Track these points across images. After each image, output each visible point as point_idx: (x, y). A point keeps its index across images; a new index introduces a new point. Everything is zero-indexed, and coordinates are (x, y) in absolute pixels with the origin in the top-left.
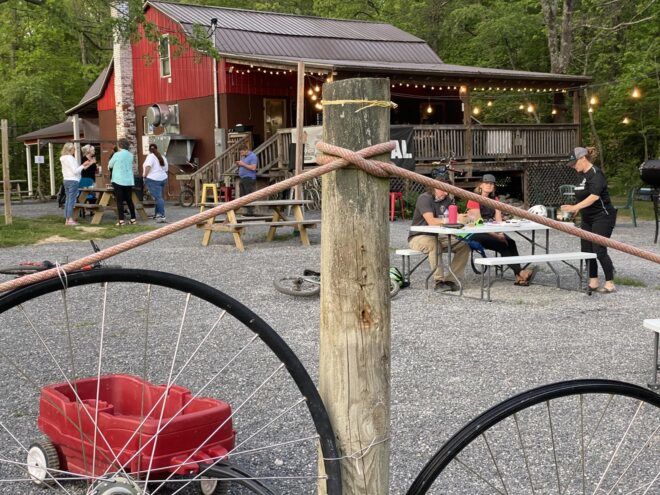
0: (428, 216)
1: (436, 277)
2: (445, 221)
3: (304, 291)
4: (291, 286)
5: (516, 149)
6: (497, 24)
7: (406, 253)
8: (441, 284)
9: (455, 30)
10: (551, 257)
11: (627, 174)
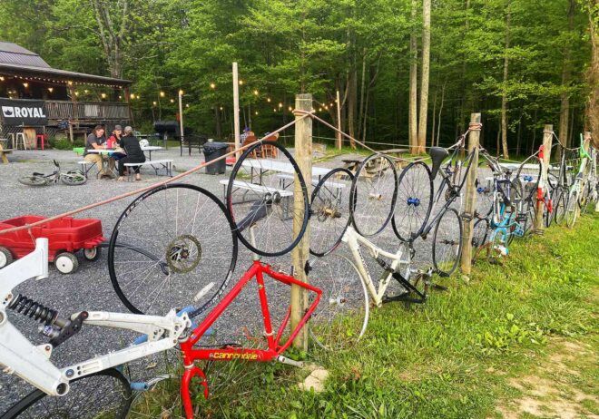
0: (94, 145)
1: (101, 173)
2: (105, 147)
3: (36, 183)
4: (28, 180)
5: (99, 114)
6: (74, 49)
7: (84, 162)
8: (103, 176)
9: (51, 51)
10: (152, 162)
11: (146, 127)
